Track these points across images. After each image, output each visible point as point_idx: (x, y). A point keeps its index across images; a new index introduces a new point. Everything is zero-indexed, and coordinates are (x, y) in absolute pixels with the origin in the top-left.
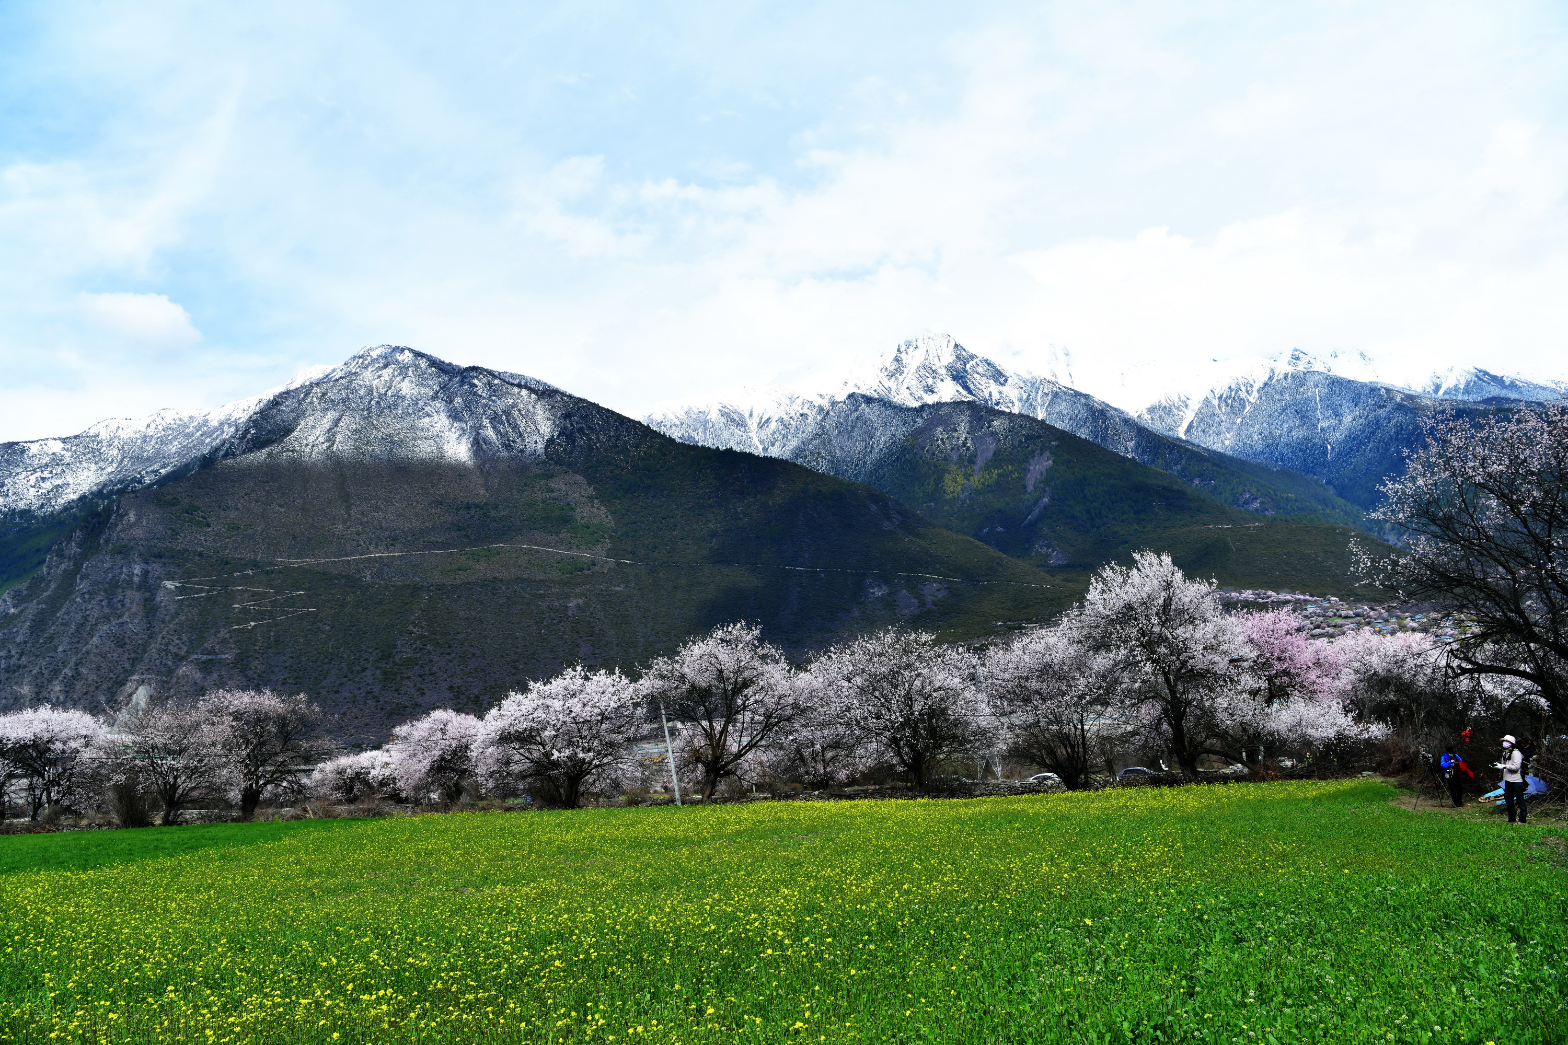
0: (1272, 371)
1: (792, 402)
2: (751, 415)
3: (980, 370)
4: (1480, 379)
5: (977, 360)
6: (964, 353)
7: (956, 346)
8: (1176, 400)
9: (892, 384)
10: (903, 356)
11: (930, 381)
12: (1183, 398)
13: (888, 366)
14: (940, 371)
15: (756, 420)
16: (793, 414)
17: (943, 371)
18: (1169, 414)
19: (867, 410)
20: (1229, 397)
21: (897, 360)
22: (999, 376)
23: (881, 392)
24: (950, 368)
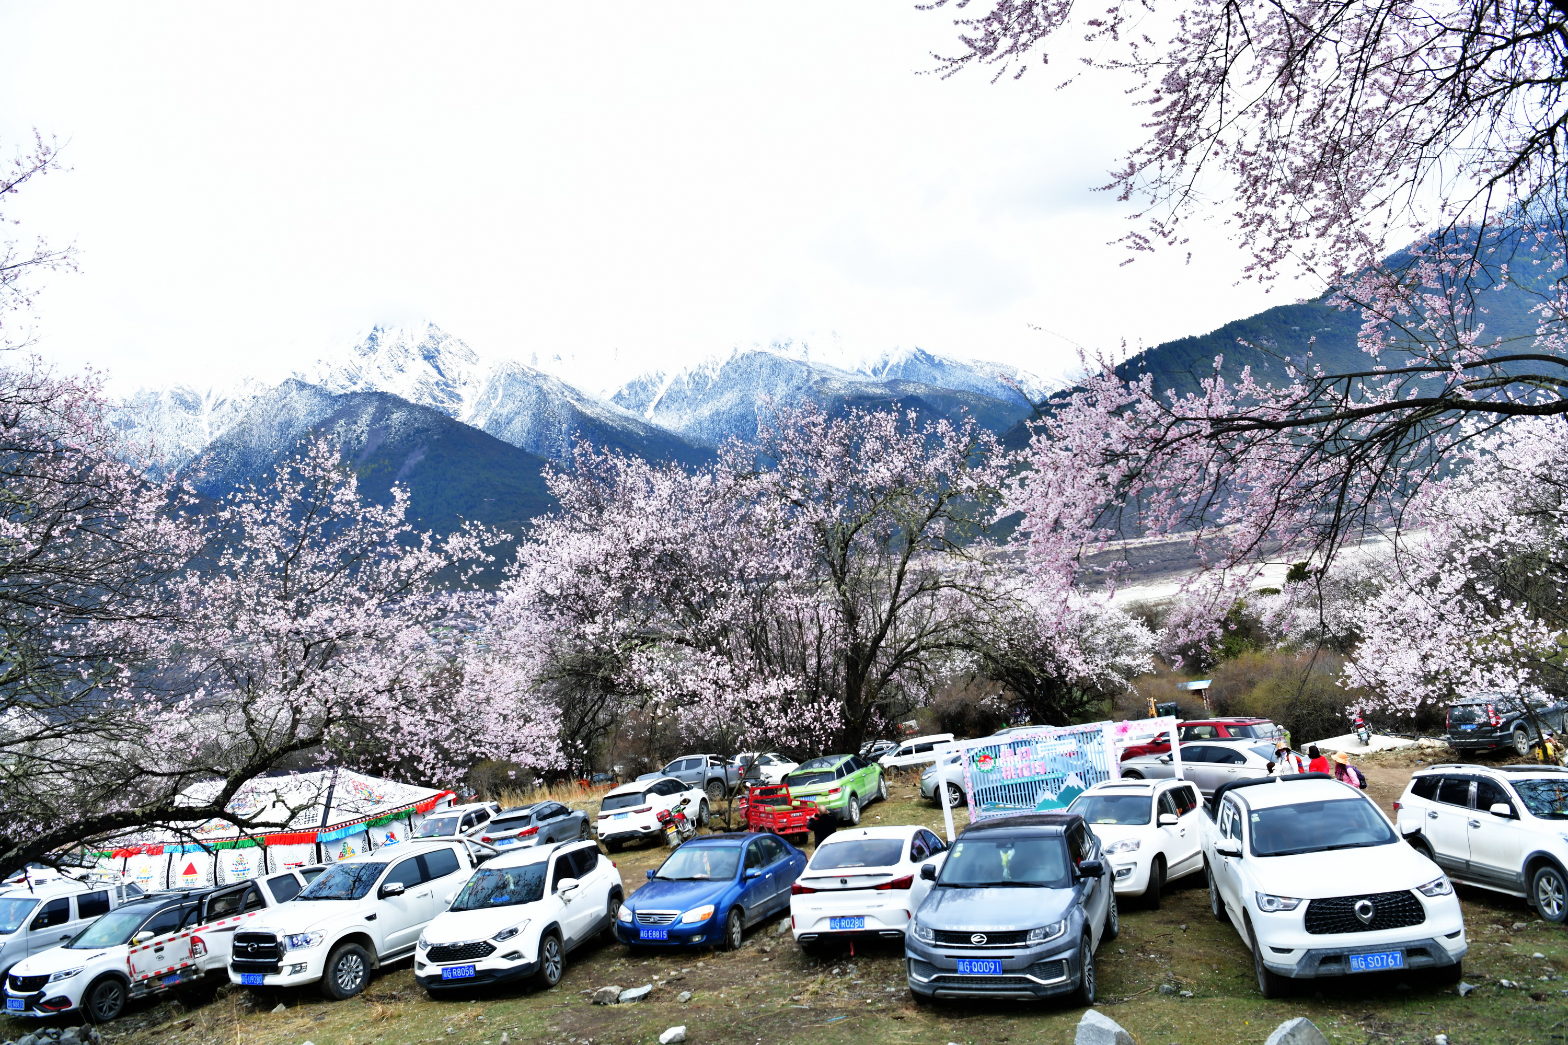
0: (736, 350)
1: (246, 384)
2: (208, 396)
3: (452, 349)
4: (916, 358)
5: (449, 340)
6: (438, 332)
7: (431, 325)
8: (654, 376)
9: (363, 362)
10: (379, 334)
11: (401, 361)
12: (660, 374)
13: (361, 345)
14: (411, 351)
15: (212, 400)
16: (245, 397)
17: (414, 351)
18: (644, 390)
19: (296, 398)
20: (697, 374)
21: (372, 338)
22: (471, 356)
23: (351, 371)
24: (422, 348)
